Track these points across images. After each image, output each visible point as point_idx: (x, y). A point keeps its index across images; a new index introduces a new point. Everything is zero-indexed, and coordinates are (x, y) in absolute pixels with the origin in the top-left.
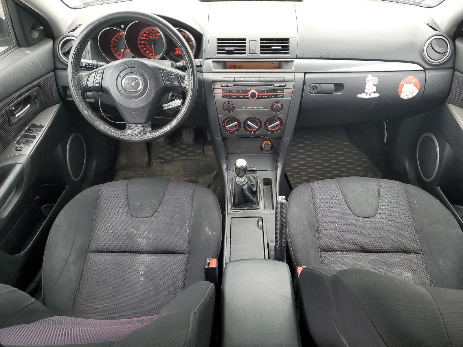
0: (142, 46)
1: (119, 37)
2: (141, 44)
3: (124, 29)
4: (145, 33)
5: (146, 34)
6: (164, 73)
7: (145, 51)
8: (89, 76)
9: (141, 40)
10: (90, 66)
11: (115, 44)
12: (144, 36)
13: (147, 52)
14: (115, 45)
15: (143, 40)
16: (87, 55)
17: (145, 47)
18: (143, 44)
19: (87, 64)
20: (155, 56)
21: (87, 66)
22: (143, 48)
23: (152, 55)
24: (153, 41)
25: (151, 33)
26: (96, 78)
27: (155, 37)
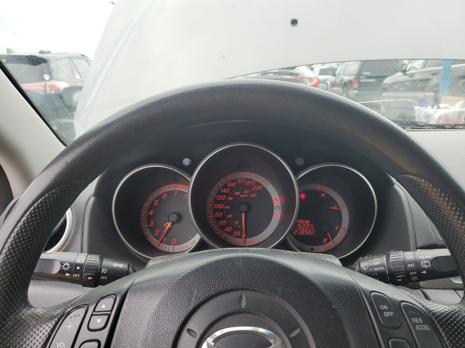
0: (218, 214)
1: (164, 197)
2: (216, 211)
3: (190, 170)
4: (225, 186)
5: (229, 187)
6: (382, 312)
7: (223, 227)
8: (59, 320)
9: (216, 202)
10: (76, 272)
11: (152, 211)
12: (223, 194)
13: (227, 229)
14: (151, 214)
15: (221, 202)
16: (79, 238)
17: (223, 218)
18: (219, 210)
19: (66, 266)
20: (246, 238)
21: (67, 274)
22: (218, 219)
23: (240, 237)
24: (245, 203)
25: (241, 186)
26: (85, 334)
27: (249, 194)
